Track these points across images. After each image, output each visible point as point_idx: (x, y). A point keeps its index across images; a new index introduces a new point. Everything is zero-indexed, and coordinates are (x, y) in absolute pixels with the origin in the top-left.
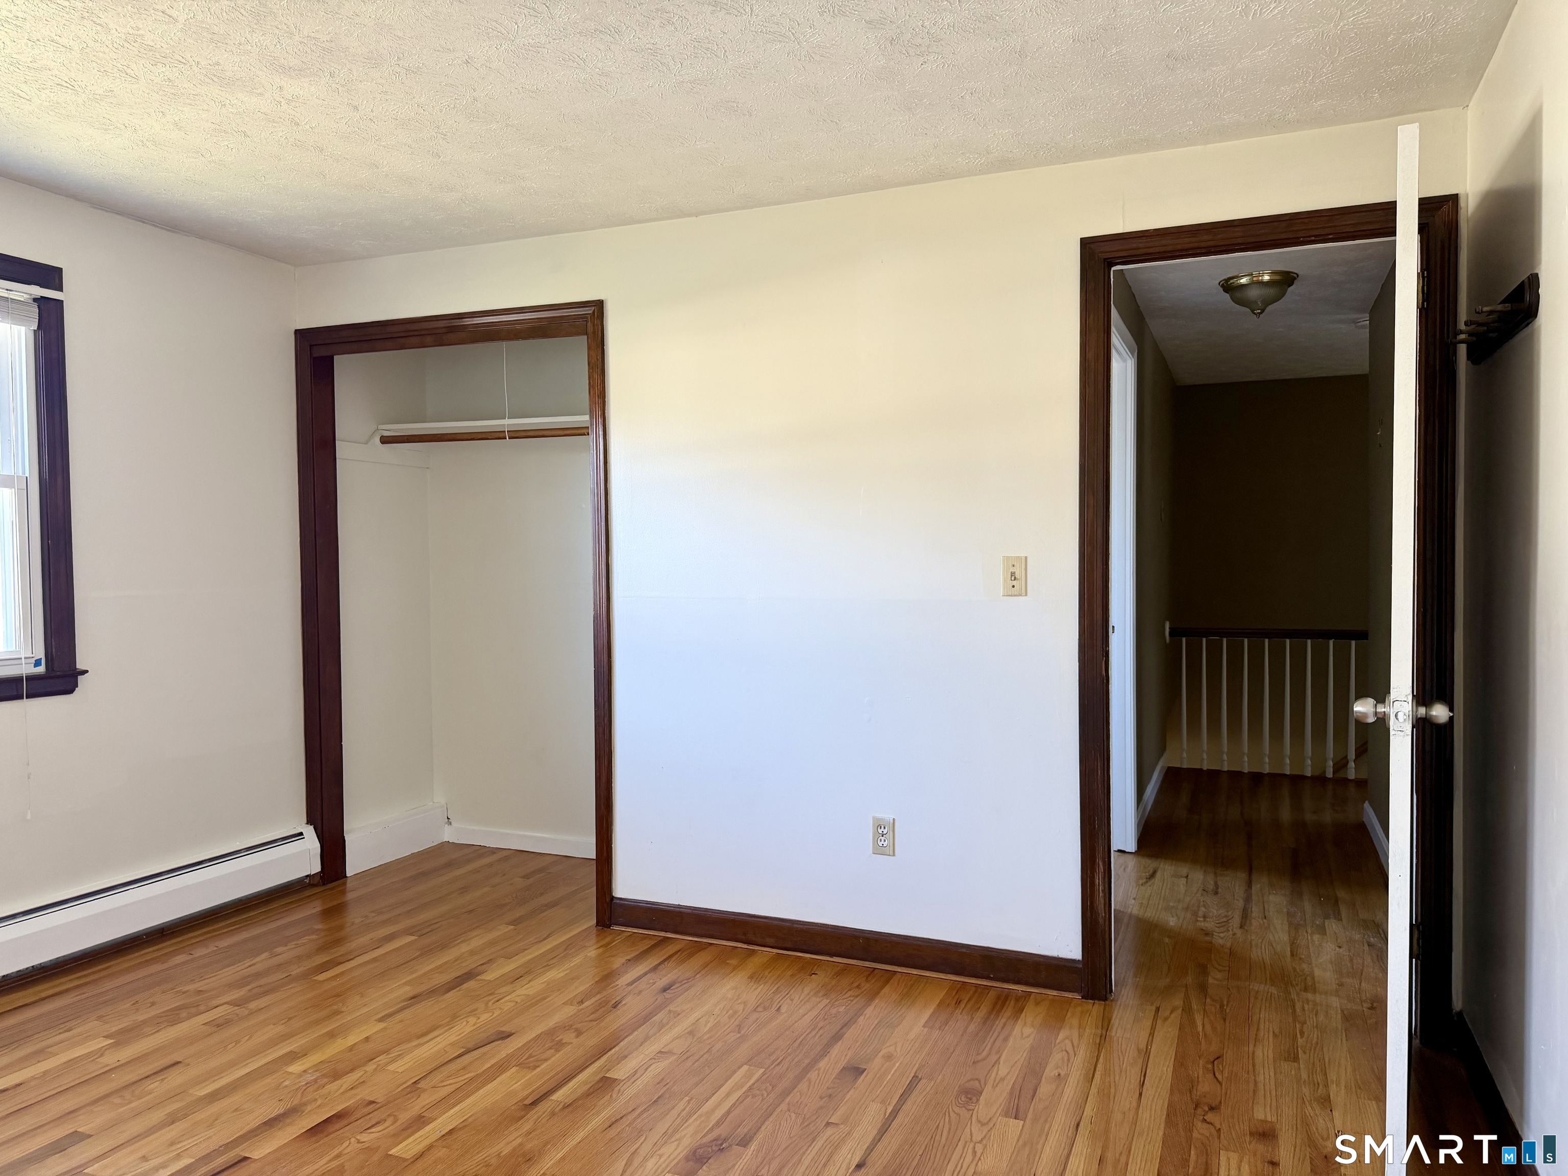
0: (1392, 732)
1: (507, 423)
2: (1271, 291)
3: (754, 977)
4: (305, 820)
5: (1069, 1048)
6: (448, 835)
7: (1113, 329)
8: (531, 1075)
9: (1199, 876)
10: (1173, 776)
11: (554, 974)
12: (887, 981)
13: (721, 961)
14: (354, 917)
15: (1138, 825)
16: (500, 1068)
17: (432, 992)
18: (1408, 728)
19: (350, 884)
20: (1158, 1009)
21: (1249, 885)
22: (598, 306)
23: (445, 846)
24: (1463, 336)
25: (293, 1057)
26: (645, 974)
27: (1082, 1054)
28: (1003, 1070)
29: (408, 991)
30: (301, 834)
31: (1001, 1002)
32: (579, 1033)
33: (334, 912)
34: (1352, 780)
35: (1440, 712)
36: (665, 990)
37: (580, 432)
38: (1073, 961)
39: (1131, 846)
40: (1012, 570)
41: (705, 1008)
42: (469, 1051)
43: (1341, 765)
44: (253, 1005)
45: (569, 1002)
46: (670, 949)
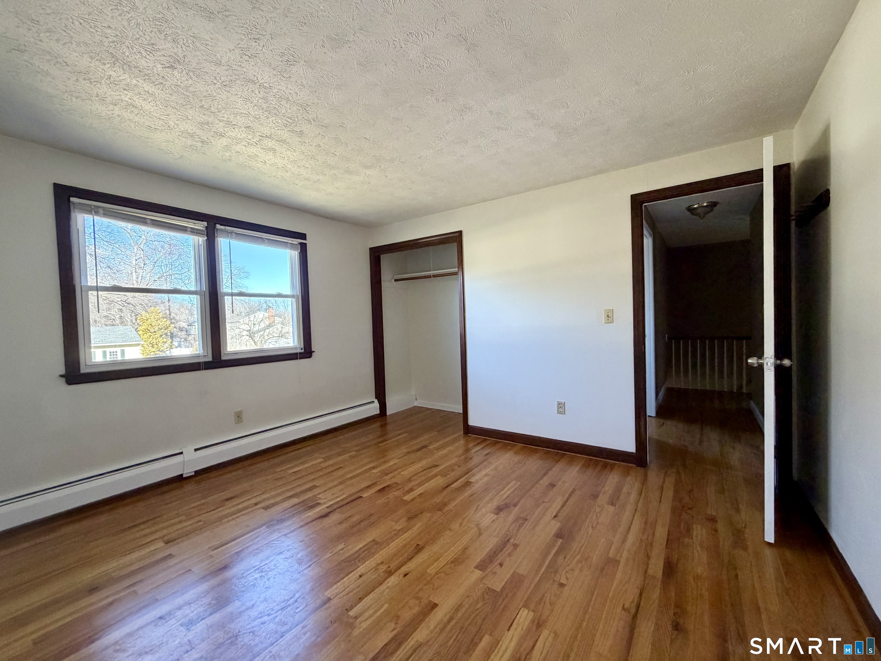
0: (765, 370)
1: (432, 273)
2: (708, 209)
3: (516, 453)
4: (374, 397)
5: (632, 483)
6: (416, 404)
7: (644, 228)
8: (445, 478)
9: (681, 425)
10: (670, 391)
11: (451, 448)
12: (562, 457)
13: (505, 447)
14: (389, 427)
15: (656, 407)
16: (436, 476)
17: (413, 451)
18: (773, 369)
19: (388, 417)
20: (666, 472)
21: (702, 430)
22: (460, 233)
23: (415, 407)
24: (793, 218)
25: (374, 468)
26: (480, 450)
27: (637, 485)
28: (606, 488)
29: (406, 451)
30: (373, 402)
31: (605, 466)
32: (459, 467)
33: (384, 426)
34: (744, 393)
35: (787, 362)
36: (486, 455)
37: (456, 274)
38: (632, 453)
39: (653, 414)
40: (607, 314)
41: (500, 462)
42: (425, 470)
43: (740, 387)
44: (362, 452)
45: (456, 457)
46: (489, 442)
